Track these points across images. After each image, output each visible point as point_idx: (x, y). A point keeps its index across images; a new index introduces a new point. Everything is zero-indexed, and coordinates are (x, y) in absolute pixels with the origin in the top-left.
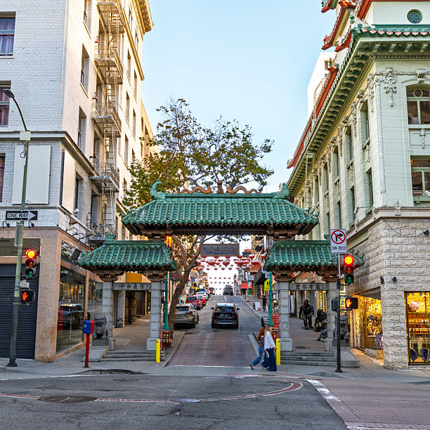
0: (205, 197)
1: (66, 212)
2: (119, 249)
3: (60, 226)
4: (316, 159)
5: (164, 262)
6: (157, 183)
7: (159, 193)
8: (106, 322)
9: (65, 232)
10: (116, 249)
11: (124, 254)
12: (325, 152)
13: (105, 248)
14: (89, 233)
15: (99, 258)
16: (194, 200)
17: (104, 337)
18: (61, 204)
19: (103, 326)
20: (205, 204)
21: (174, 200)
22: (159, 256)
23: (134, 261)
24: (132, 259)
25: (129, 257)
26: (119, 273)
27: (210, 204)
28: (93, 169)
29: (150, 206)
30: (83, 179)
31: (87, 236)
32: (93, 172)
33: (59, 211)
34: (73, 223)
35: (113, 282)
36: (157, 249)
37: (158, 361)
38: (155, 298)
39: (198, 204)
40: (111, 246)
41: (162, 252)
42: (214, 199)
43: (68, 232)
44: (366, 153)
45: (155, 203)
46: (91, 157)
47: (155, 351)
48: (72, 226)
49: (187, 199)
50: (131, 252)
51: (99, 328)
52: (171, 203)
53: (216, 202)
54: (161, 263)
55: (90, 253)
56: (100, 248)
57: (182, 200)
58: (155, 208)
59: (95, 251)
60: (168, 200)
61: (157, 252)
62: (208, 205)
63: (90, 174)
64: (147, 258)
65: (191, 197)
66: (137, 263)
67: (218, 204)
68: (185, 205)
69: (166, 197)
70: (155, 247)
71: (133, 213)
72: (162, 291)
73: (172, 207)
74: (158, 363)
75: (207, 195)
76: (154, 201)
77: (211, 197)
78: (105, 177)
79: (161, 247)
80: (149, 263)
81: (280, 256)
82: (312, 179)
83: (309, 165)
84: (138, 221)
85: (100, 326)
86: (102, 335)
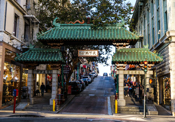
0: (81, 26)
1: (8, 33)
2: (36, 52)
3: (4, 41)
4: (144, 6)
5: (58, 59)
6: (56, 18)
7: (58, 24)
8: (28, 90)
9: (8, 44)
10: (35, 53)
11: (38, 55)
12: (148, 2)
13: (29, 52)
14: (22, 44)
15: (26, 57)
17: (27, 97)
18: (5, 29)
19: (27, 92)
20: (81, 29)
21: (65, 27)
22: (56, 56)
23: (43, 59)
24: (42, 58)
25: (41, 57)
26: (36, 65)
27: (83, 29)
28: (25, 12)
29: (52, 30)
30: (19, 17)
31: (21, 46)
32: (25, 13)
33: (3, 33)
34: (12, 39)
35: (33, 70)
36: (56, 53)
37: (54, 110)
38: (54, 78)
39: (77, 29)
40: (33, 51)
41: (58, 55)
42: (85, 27)
43: (9, 44)
44: (165, 2)
45: (55, 29)
46: (24, 5)
47: (53, 105)
48: (12, 41)
49: (72, 27)
50: (42, 54)
51: (25, 93)
52: (63, 29)
53: (86, 28)
54: (57, 60)
55: (21, 55)
56: (27, 52)
57: (69, 27)
58: (55, 32)
59: (24, 53)
60: (62, 27)
61: (55, 55)
62: (82, 30)
63: (24, 14)
64: (50, 57)
65: (74, 26)
66: (44, 60)
67: (87, 29)
68: (70, 30)
69: (61, 26)
70: (55, 51)
71: (43, 34)
72: (58, 74)
73: (64, 31)
74: (53, 112)
75: (82, 25)
76: (55, 28)
77: (84, 26)
78: (31, 16)
79: (58, 52)
80: (51, 60)
81: (119, 56)
82: (142, 16)
83: (141, 9)
84: (45, 38)
85: (25, 92)
86: (26, 97)
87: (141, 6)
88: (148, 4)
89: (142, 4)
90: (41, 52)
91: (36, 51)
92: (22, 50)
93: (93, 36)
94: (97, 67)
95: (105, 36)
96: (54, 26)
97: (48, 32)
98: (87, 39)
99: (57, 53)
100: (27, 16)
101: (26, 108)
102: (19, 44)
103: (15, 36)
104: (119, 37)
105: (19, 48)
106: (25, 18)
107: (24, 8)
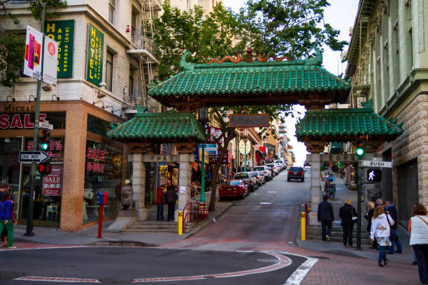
0: (234, 67)
1: (92, 85)
2: (149, 121)
3: (84, 99)
4: (371, 23)
5: (190, 133)
6: (187, 54)
7: (189, 64)
8: (133, 193)
9: (93, 106)
10: (146, 122)
11: (152, 127)
13: (135, 121)
14: (125, 106)
15: (128, 130)
16: (223, 69)
17: (131, 208)
18: (85, 77)
19: (130, 197)
20: (234, 74)
21: (203, 70)
22: (187, 126)
23: (161, 133)
24: (159, 131)
25: (157, 129)
27: (238, 73)
29: (179, 77)
30: (116, 53)
31: (124, 109)
32: (129, 46)
33: (83, 85)
34: (101, 96)
35: (143, 154)
36: (186, 121)
37: (180, 232)
38: (183, 170)
39: (227, 74)
40: (142, 119)
41: (190, 124)
42: (243, 68)
43: (95, 105)
44: (409, 10)
45: (184, 74)
48: (102, 99)
49: (216, 69)
50: (159, 123)
51: (126, 199)
52: (199, 73)
53: (245, 71)
54: (186, 135)
55: (120, 126)
56: (130, 121)
57: (211, 71)
58: (183, 79)
59: (125, 123)
60: (197, 70)
61: (185, 124)
62: (236, 75)
63: (127, 48)
64: (174, 130)
65: (221, 67)
66: (163, 135)
67: (246, 73)
68: (213, 76)
69: (195, 68)
70: (184, 119)
71: (160, 85)
72: (190, 163)
73: (200, 79)
74: (180, 236)
75: (236, 64)
76: (183, 72)
77: (241, 66)
78: (142, 51)
79: (190, 119)
80: (175, 135)
81: (311, 126)
82: (368, 45)
83: (365, 30)
84: (163, 93)
85: (127, 197)
86: (128, 206)
87: (365, 24)
88: (377, 19)
89: (366, 21)
90: (157, 121)
91: (147, 118)
92: (124, 117)
93: (258, 85)
94: (292, 150)
95: (280, 86)
96: (182, 69)
97: (170, 82)
98: (245, 93)
99: (188, 122)
100: (132, 51)
101: (128, 228)
102: (118, 106)
103: (111, 91)
104: (309, 87)
105: (118, 114)
106: (131, 56)
107: (128, 36)
